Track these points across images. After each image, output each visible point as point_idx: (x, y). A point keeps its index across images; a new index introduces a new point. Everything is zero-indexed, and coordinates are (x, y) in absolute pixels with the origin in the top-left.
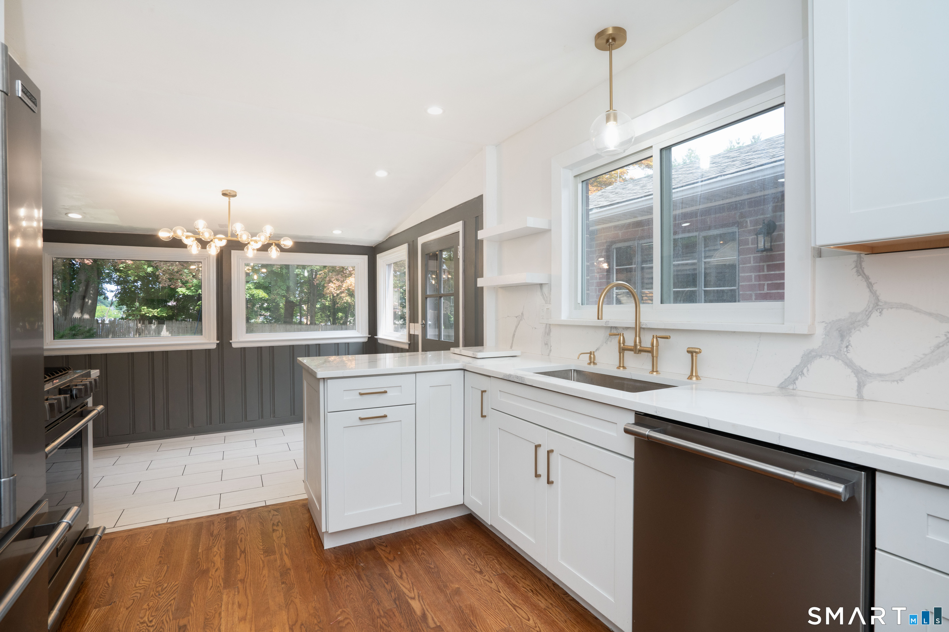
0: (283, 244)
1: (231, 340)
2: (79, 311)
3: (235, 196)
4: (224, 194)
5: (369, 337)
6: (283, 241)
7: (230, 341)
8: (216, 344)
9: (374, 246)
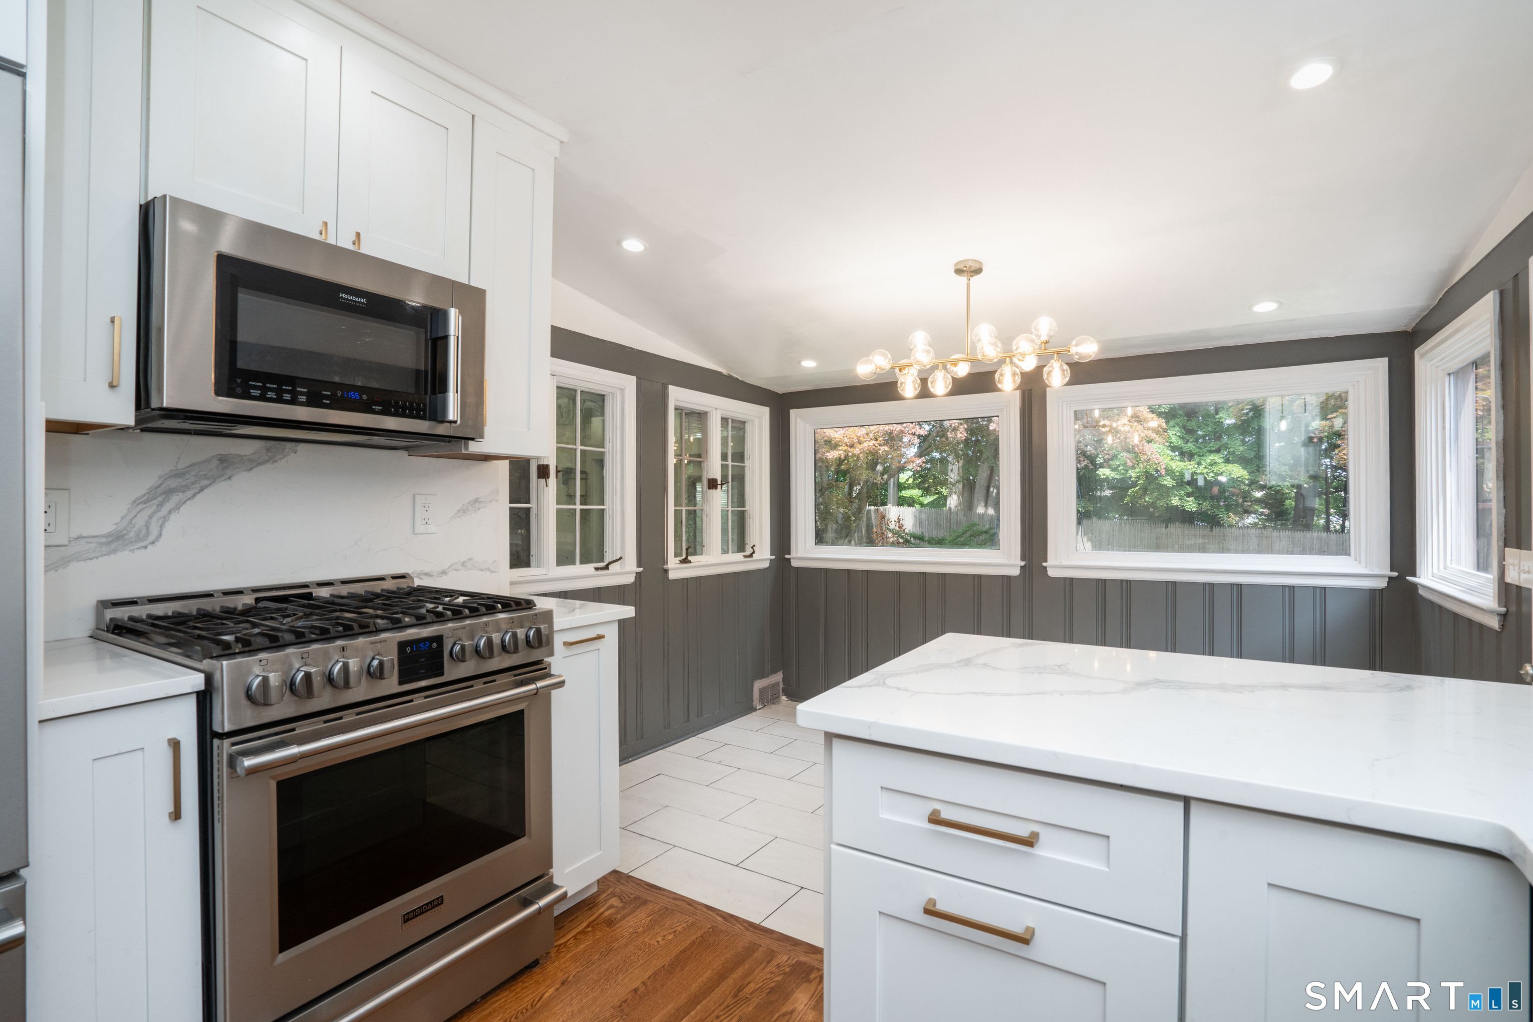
0: (1077, 354)
1: (1046, 561)
2: (983, 504)
3: (978, 271)
4: (959, 272)
5: (1390, 578)
6: (1076, 345)
7: (1044, 564)
8: (1019, 568)
9: (1410, 330)
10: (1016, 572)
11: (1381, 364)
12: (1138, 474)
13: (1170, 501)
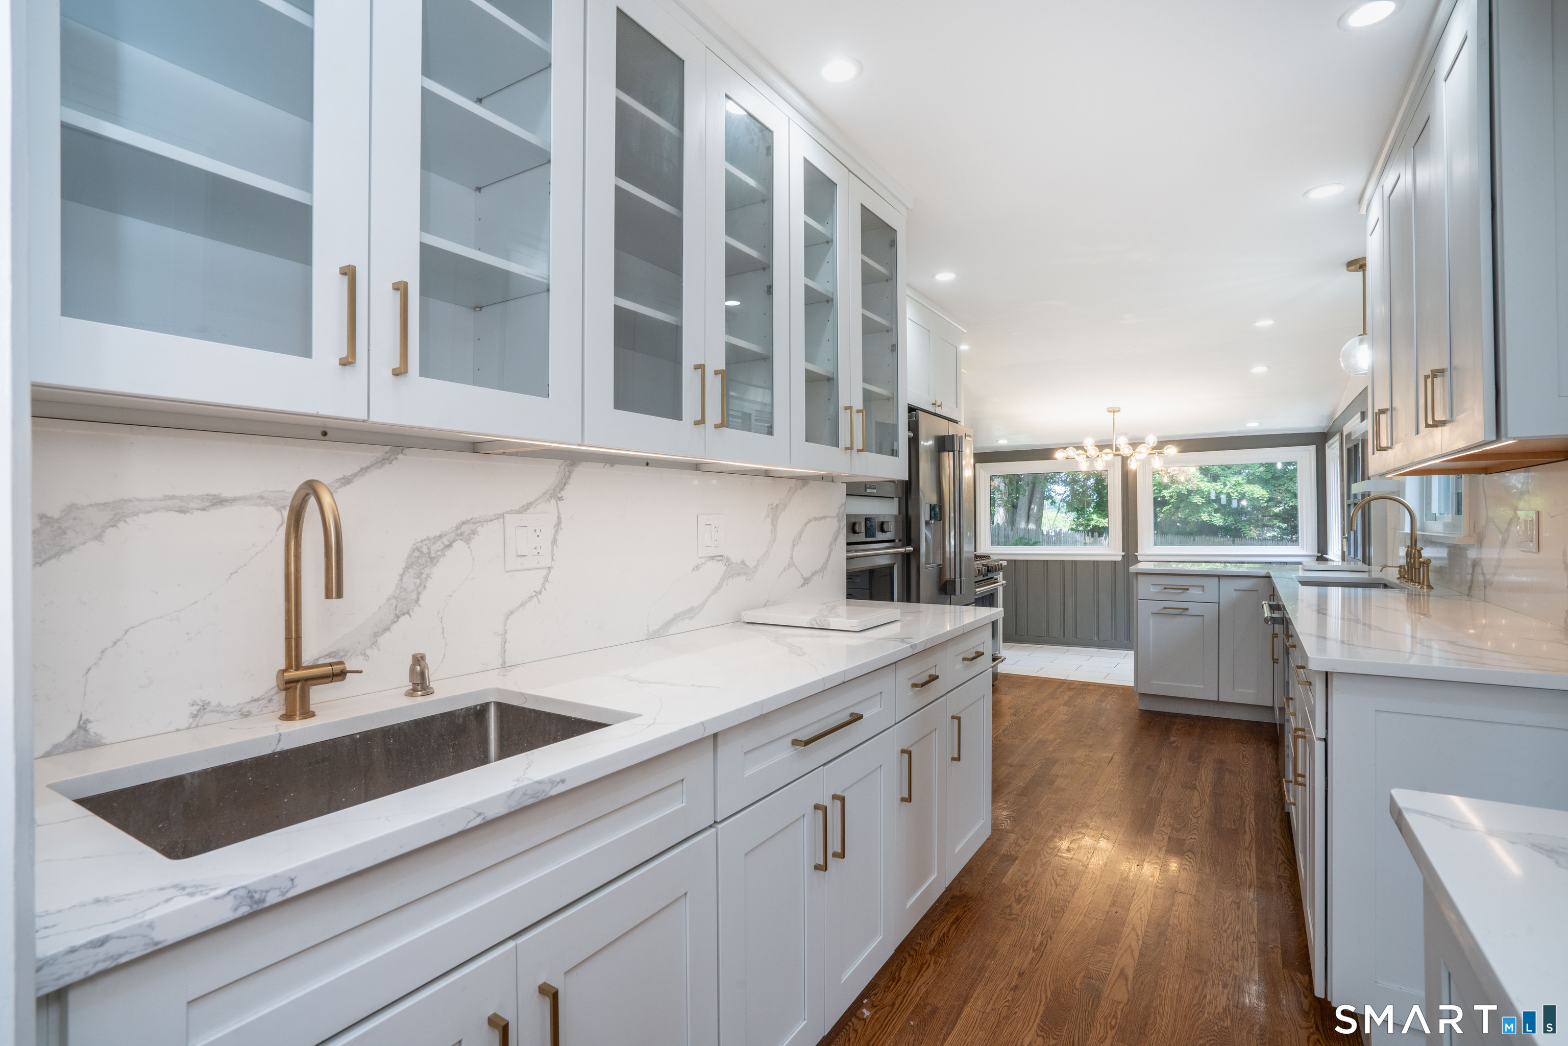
0: (1166, 453)
4: (1110, 411)
5: (1317, 557)
6: (1166, 449)
7: (1136, 554)
8: (1121, 556)
9: (1326, 431)
10: (1119, 558)
11: (1313, 448)
12: (1171, 494)
13: (1200, 517)
